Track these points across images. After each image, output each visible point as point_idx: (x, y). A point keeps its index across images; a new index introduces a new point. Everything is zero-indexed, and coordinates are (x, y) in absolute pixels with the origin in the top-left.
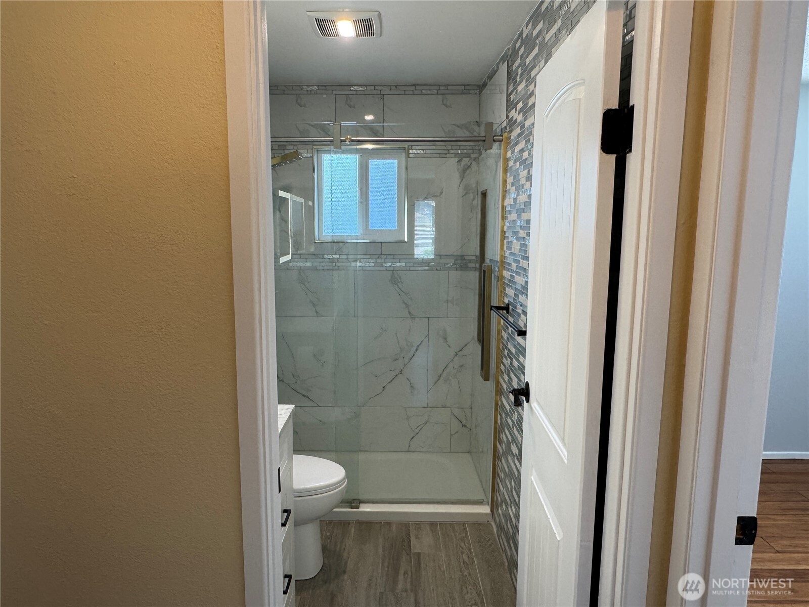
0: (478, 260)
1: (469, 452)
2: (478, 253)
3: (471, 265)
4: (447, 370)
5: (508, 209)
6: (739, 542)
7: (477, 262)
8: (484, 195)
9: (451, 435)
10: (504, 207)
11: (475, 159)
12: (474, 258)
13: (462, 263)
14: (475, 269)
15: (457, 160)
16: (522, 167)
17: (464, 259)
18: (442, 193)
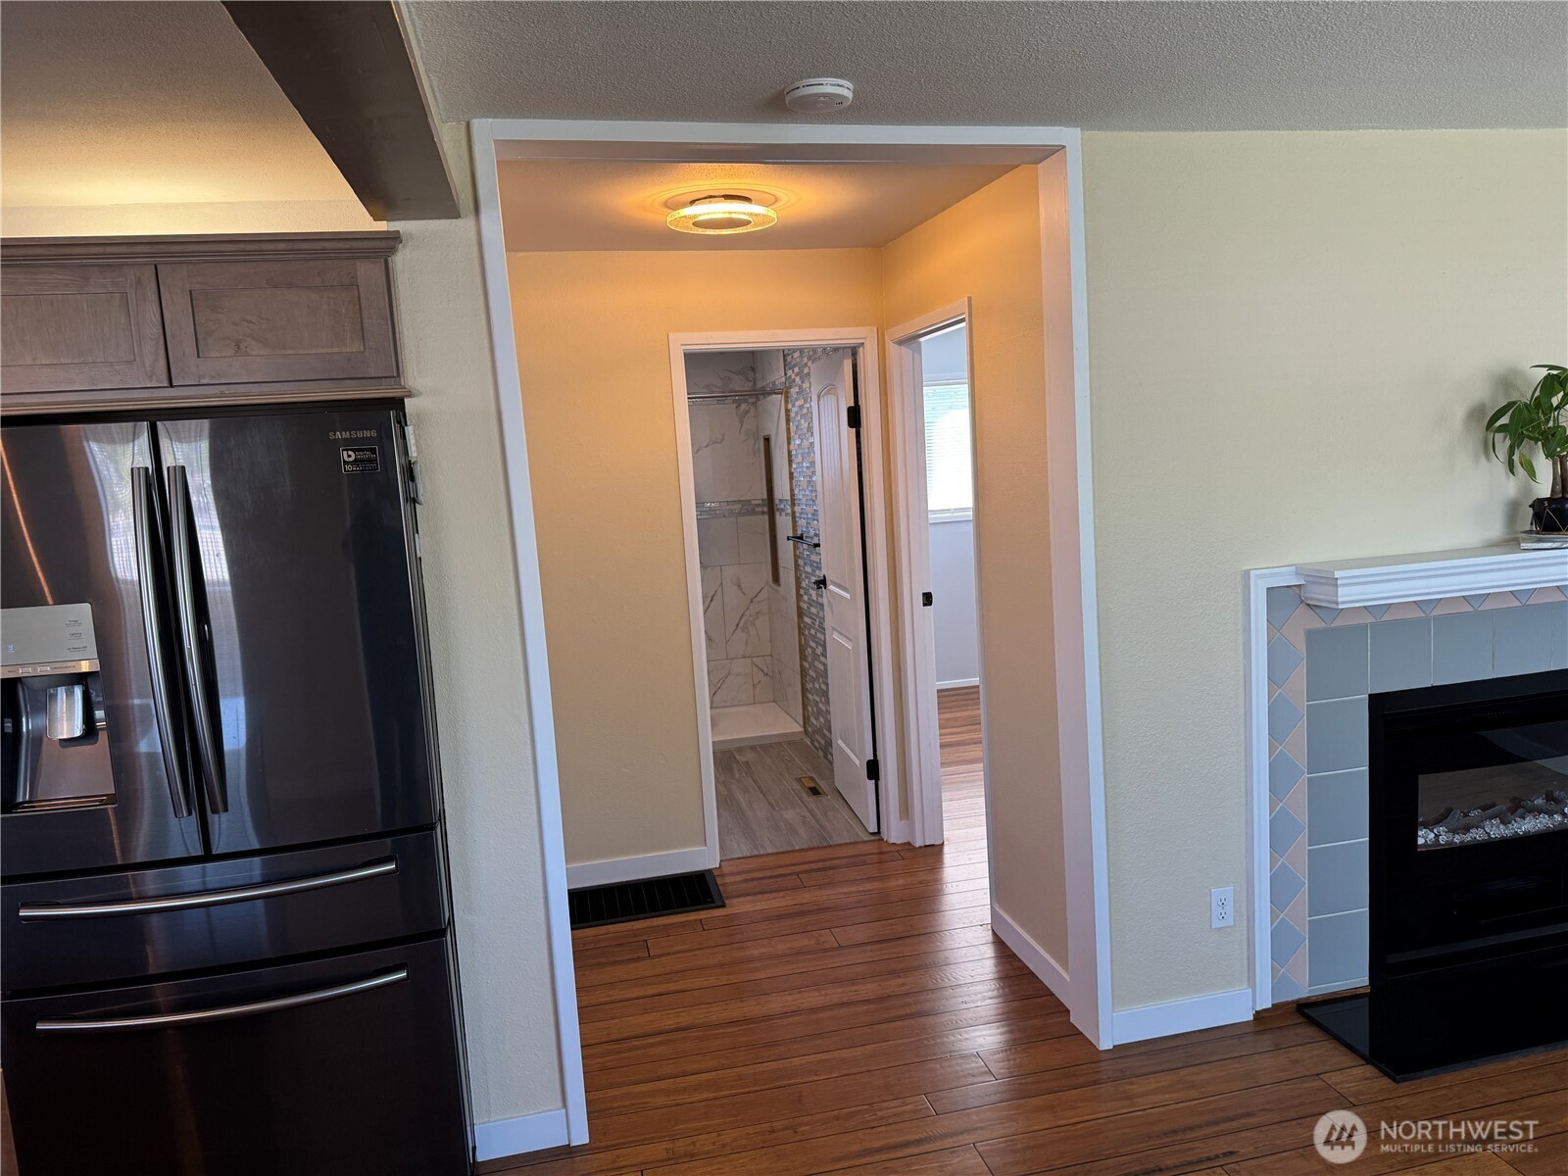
0: (766, 502)
1: (774, 701)
2: (765, 497)
3: (758, 509)
4: (743, 619)
5: (794, 452)
6: (925, 605)
7: (763, 505)
8: (767, 440)
9: (754, 685)
10: (789, 452)
11: (753, 404)
12: (761, 502)
13: (747, 508)
14: (763, 513)
15: (735, 405)
16: (803, 420)
17: (751, 504)
18: (723, 439)
